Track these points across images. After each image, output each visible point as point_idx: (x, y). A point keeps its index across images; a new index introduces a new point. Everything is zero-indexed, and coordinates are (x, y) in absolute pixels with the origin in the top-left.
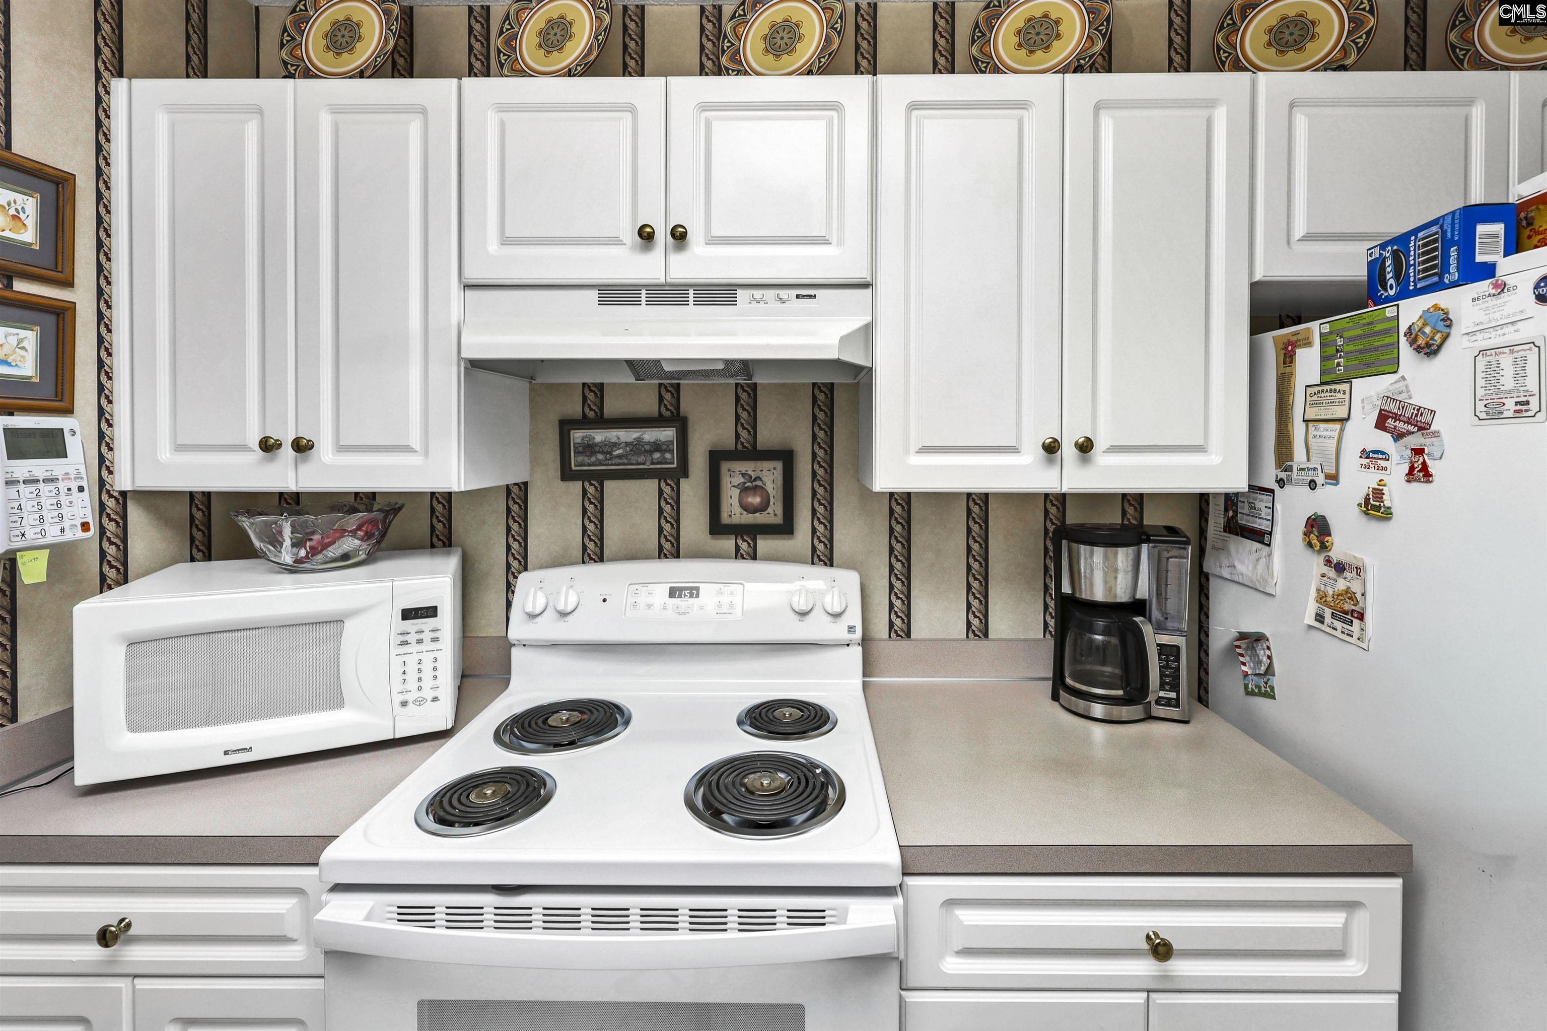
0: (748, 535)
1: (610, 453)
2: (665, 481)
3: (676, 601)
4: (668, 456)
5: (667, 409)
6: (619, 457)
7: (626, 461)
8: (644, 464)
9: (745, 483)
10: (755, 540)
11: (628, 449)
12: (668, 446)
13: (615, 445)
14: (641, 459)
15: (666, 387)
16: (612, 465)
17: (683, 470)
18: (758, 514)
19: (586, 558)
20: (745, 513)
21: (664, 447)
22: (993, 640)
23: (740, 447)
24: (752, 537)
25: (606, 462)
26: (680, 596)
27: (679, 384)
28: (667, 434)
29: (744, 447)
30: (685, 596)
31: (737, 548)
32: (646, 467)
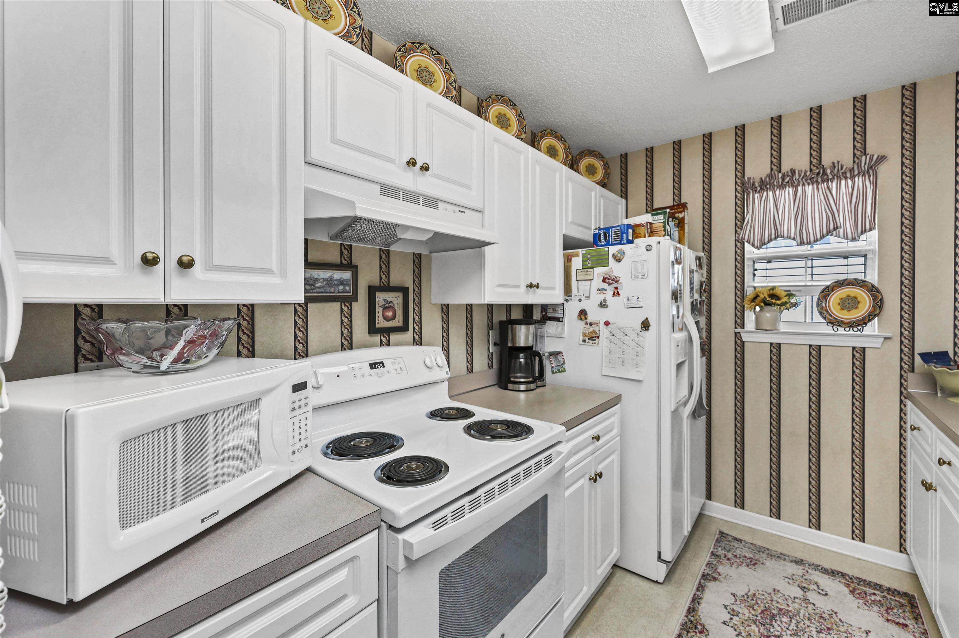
0: (386, 333)
1: (314, 285)
2: (344, 303)
3: (374, 371)
4: (347, 288)
5: (345, 260)
6: (319, 288)
7: (323, 291)
8: (334, 293)
9: (385, 304)
10: (389, 336)
11: (325, 283)
12: (347, 282)
13: (317, 280)
14: (332, 289)
15: (344, 246)
16: (315, 293)
17: (355, 298)
18: (391, 322)
19: (297, 356)
20: (385, 321)
21: (345, 283)
22: (475, 373)
23: (382, 284)
24: (388, 334)
25: (311, 291)
26: (376, 368)
27: (351, 245)
28: (347, 275)
29: (384, 284)
30: (378, 367)
31: (381, 341)
32: (335, 295)
